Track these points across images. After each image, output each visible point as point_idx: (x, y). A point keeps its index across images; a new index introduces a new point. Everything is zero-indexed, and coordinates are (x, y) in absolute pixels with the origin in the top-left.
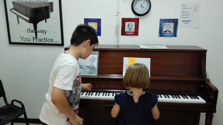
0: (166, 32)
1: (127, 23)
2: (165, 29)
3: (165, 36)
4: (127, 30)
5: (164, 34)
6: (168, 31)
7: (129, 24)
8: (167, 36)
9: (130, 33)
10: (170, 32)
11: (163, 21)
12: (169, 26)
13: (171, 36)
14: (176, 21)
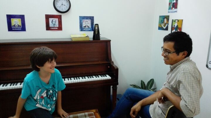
0: (85, 27)
1: (51, 20)
2: (84, 25)
3: (85, 30)
4: (51, 25)
5: (84, 28)
6: (87, 26)
7: (53, 20)
8: (86, 30)
9: (55, 28)
10: (88, 27)
11: (82, 18)
12: (87, 22)
13: (89, 31)
14: (92, 18)
